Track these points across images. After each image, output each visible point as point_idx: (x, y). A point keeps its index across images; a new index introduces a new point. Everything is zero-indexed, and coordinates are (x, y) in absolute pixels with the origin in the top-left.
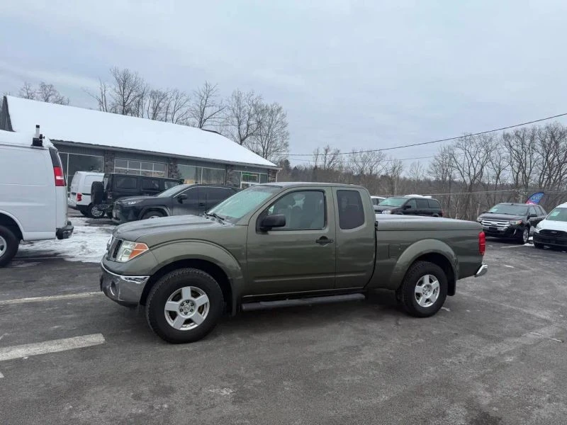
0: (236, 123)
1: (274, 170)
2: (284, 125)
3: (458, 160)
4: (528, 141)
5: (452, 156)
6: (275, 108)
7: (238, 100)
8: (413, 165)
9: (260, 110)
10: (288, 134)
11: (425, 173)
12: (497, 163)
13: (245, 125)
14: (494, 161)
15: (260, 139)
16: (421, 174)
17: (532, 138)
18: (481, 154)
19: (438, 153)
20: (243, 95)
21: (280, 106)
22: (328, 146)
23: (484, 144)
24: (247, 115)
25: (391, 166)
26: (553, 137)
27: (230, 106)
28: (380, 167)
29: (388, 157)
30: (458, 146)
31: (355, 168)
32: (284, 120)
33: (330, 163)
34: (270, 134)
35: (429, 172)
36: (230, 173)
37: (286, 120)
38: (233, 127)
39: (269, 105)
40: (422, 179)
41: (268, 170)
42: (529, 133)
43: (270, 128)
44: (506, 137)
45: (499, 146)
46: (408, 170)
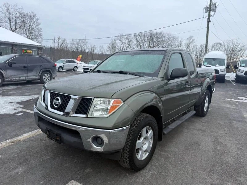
0: (8, 22)
1: (41, 48)
2: (39, 24)
3: (118, 45)
4: (143, 38)
5: (116, 43)
6: (32, 14)
7: (8, 8)
8: (100, 47)
9: (23, 16)
10: (41, 29)
11: (106, 50)
12: (132, 47)
13: (14, 23)
14: (131, 46)
15: (25, 31)
16: (104, 51)
17: (144, 37)
18: (126, 43)
19: (110, 42)
20: (11, 6)
21: (35, 13)
22: (59, 36)
23: (127, 39)
24: (14, 18)
25: (90, 47)
26: (151, 36)
27: (3, 11)
28: (86, 48)
29: (88, 43)
30: (118, 39)
31: (74, 48)
32: (38, 22)
33: (61, 45)
34: (30, 29)
35: (108, 50)
36: (16, 49)
37: (40, 21)
38: (7, 23)
39: (29, 13)
40: (104, 54)
41: (38, 47)
42: (143, 34)
43: (30, 26)
44: (135, 36)
45: (133, 40)
46: (98, 49)
